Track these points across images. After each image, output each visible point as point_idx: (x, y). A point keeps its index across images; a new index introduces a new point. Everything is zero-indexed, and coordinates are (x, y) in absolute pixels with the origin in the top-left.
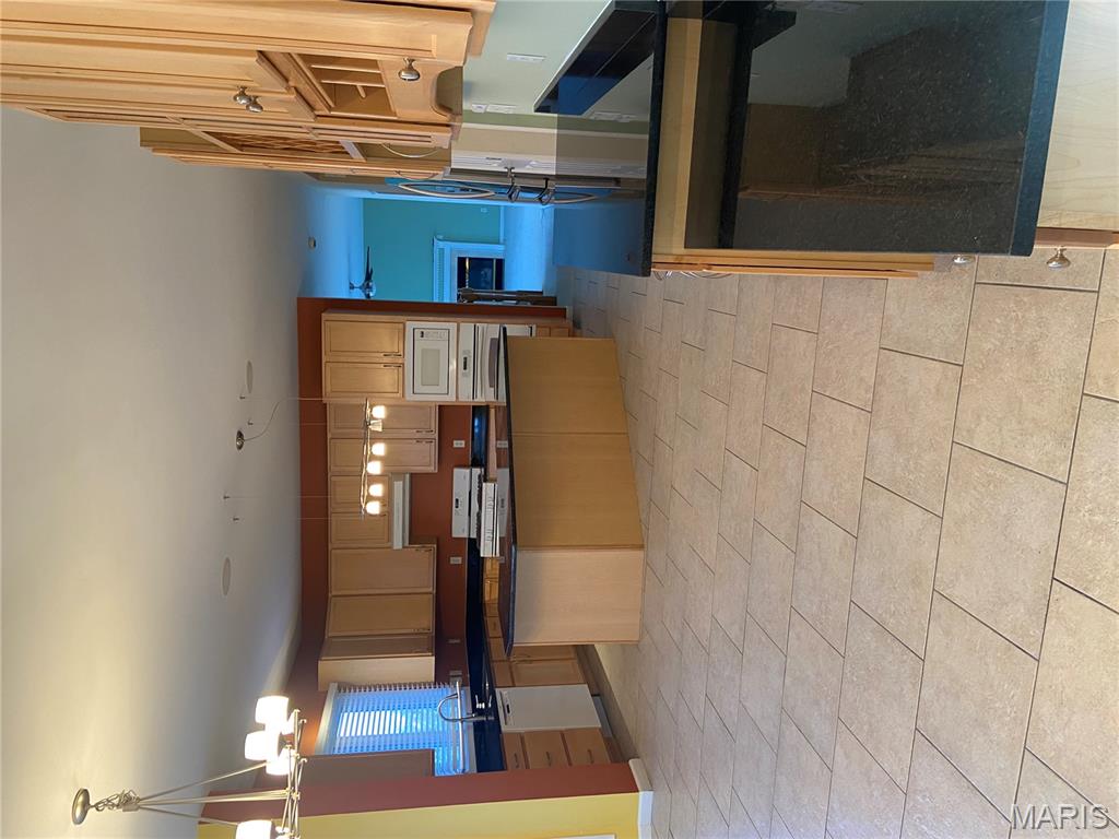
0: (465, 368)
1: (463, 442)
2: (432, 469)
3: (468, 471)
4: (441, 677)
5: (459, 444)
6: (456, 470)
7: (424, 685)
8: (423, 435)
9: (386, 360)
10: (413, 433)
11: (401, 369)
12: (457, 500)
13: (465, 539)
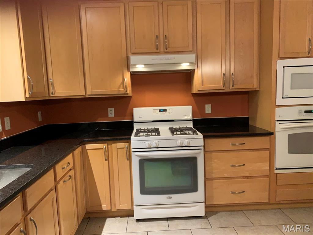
1: (210, 112)
3: (190, 117)
12: (165, 110)
13: (133, 118)
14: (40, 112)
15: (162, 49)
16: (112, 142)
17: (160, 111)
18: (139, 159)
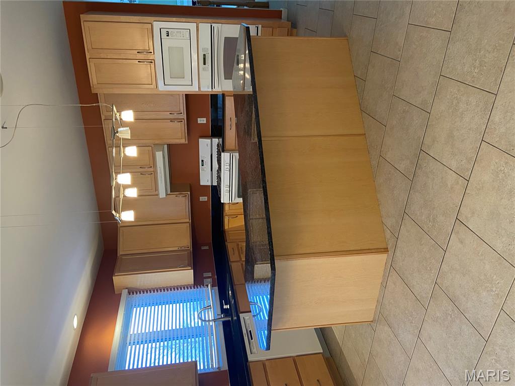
0: (205, 64)
1: (205, 119)
2: (183, 141)
3: (209, 141)
4: (198, 281)
5: (202, 121)
6: (201, 140)
7: (187, 287)
8: (175, 116)
9: (140, 56)
10: (167, 115)
11: (153, 65)
12: (202, 161)
13: (209, 186)
14: (202, 247)
15: (152, 169)
16: (224, 213)
17: (203, 165)
18: (237, 198)
